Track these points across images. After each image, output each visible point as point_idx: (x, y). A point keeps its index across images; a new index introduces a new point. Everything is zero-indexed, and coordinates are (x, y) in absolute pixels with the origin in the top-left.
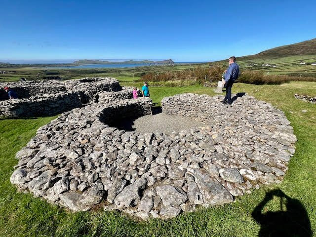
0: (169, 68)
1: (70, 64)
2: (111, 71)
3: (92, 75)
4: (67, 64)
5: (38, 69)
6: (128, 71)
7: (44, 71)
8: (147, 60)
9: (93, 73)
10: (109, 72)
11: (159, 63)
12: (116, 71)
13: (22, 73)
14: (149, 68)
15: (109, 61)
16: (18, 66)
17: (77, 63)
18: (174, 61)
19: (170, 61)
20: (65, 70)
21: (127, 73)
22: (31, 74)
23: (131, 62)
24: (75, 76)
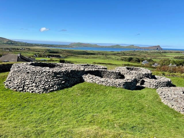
0: (156, 54)
1: (66, 46)
2: (99, 53)
3: (83, 56)
4: (64, 46)
5: (44, 48)
6: (115, 54)
7: (48, 50)
8: (133, 45)
9: (84, 54)
10: (97, 54)
11: (145, 49)
12: (103, 54)
13: (34, 50)
14: (135, 53)
15: (98, 45)
16: (32, 45)
17: (72, 45)
18: (162, 48)
19: (158, 48)
20: (63, 50)
21: (113, 57)
22: (39, 52)
23: (118, 47)
24: (70, 56)
